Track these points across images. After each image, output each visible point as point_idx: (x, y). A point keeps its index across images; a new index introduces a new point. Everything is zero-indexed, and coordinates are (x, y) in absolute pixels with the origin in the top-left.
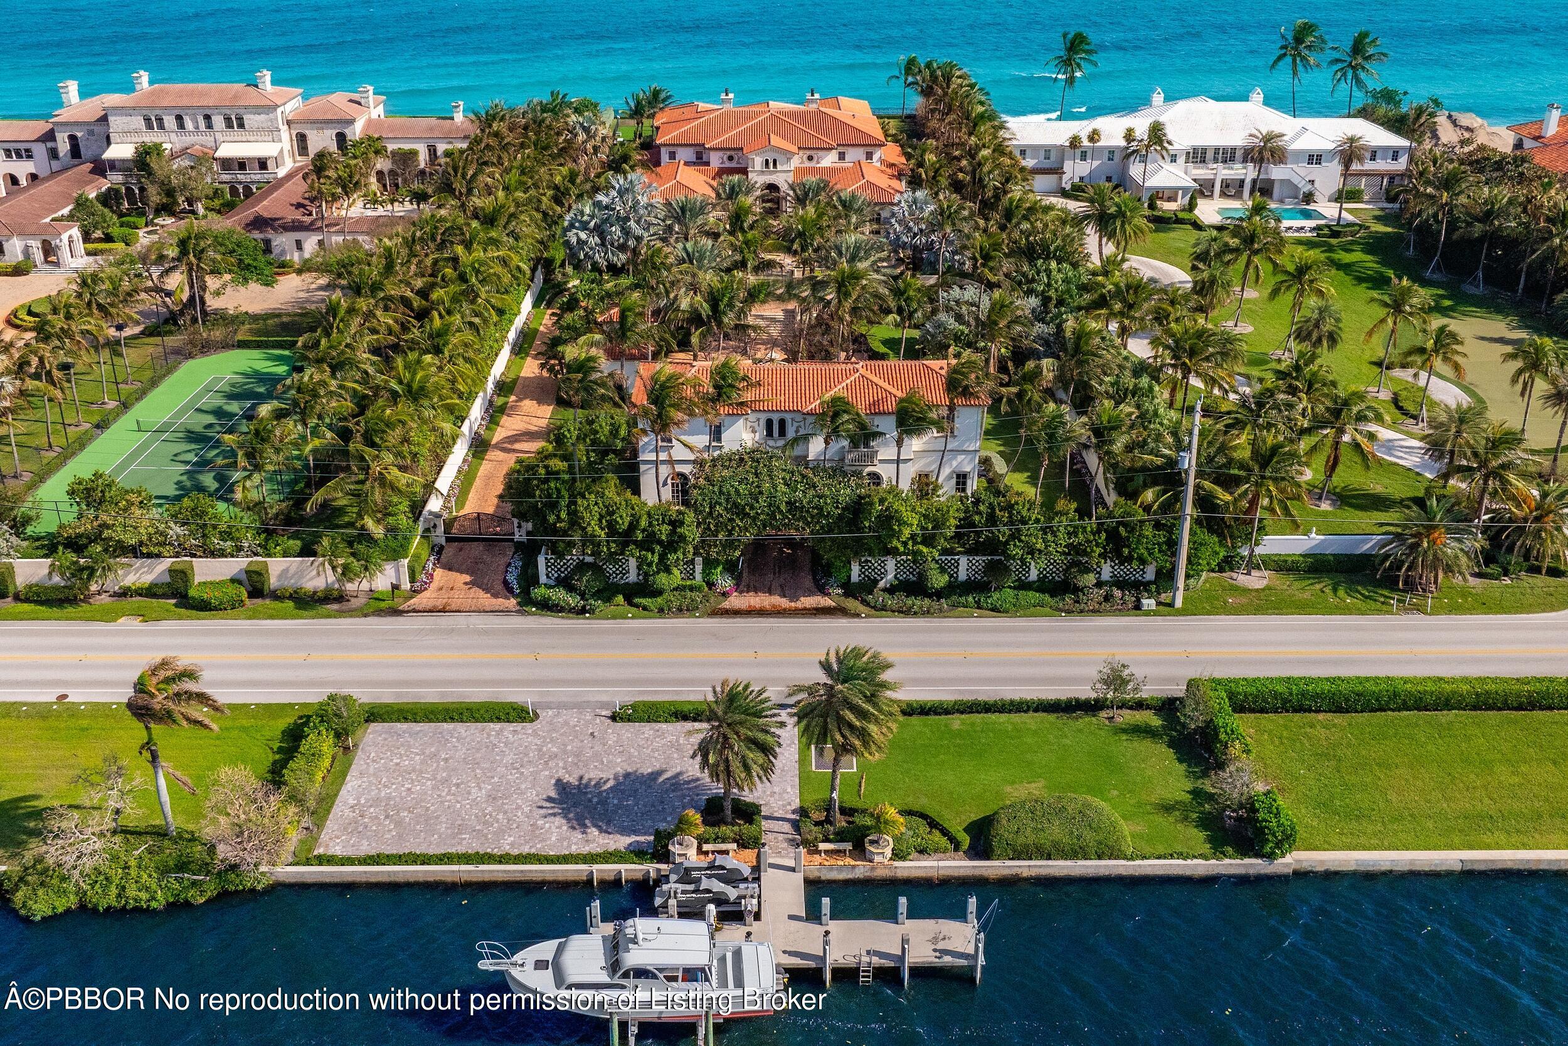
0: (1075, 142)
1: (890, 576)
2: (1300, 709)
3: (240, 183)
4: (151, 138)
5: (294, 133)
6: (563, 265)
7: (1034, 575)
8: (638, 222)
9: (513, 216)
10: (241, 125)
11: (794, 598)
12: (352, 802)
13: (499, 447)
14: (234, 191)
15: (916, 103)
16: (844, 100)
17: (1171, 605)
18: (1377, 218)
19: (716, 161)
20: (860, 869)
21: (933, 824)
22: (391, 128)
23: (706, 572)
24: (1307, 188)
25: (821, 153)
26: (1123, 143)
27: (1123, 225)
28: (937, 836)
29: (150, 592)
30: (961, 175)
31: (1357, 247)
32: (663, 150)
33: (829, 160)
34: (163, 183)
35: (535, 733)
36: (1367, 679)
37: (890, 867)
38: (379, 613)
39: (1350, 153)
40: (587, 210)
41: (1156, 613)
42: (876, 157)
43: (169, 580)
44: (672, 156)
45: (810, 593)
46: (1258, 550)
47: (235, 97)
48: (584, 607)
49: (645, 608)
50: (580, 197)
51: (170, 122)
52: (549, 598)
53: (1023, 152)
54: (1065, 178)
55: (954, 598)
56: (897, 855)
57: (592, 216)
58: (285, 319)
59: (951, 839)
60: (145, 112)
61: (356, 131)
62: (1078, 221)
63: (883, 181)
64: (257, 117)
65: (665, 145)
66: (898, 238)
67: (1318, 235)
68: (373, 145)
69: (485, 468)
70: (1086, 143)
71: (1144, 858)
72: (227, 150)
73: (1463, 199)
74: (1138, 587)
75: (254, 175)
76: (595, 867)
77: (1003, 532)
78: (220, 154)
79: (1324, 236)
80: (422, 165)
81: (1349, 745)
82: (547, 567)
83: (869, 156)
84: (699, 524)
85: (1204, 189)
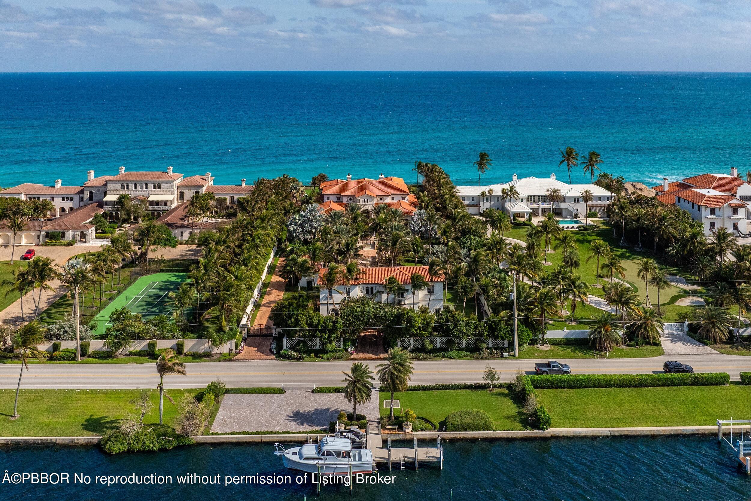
0: (483, 194)
1: (412, 347)
2: (558, 387)
3: (156, 211)
4: (124, 192)
5: (179, 191)
6: (285, 241)
7: (464, 345)
8: (316, 222)
9: (271, 218)
10: (159, 188)
11: (377, 355)
12: (221, 417)
13: (264, 305)
14: (153, 214)
15: (422, 180)
16: (393, 178)
17: (514, 356)
18: (603, 224)
19: (345, 200)
20: (401, 436)
21: (426, 421)
22: (217, 189)
23: (345, 345)
24: (575, 212)
25: (385, 197)
26: (501, 194)
27: (500, 224)
28: (428, 424)
29: (139, 354)
30: (438, 205)
31: (594, 234)
32: (325, 196)
33: (388, 200)
34: (127, 210)
35: (285, 397)
36: (581, 375)
37: (411, 434)
38: (225, 360)
39: (587, 197)
40: (297, 217)
41: (508, 359)
42: (406, 199)
43: (148, 349)
44: (328, 199)
45: (383, 353)
46: (546, 336)
47: (158, 176)
48: (300, 357)
49: (322, 358)
50: (294, 213)
51: (132, 186)
52: (288, 354)
53: (464, 199)
54: (481, 208)
55: (436, 354)
56: (414, 430)
57: (299, 220)
58: (177, 262)
59: (433, 425)
60: (122, 182)
61: (204, 190)
62: (484, 223)
63: (409, 208)
64: (166, 185)
65: (325, 194)
66: (414, 229)
67: (579, 230)
68: (210, 195)
69: (259, 313)
70: (488, 194)
71: (499, 430)
72: (152, 198)
73: (629, 213)
74: (501, 349)
75: (162, 208)
76: (309, 435)
77: (451, 325)
78: (149, 199)
79: (581, 230)
80: (228, 204)
81: (574, 398)
82: (287, 342)
83: (403, 198)
84: (343, 323)
85: (534, 213)
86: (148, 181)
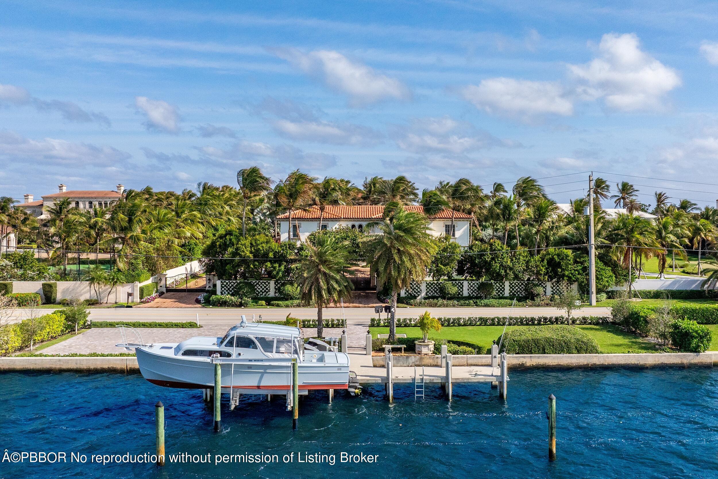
1: (423, 294)
7: (507, 293)
10: (106, 207)
17: (590, 304)
20: (412, 359)
37: (433, 358)
38: (118, 307)
41: (581, 307)
45: (376, 303)
48: (241, 303)
49: (277, 305)
52: (221, 298)
55: (462, 301)
82: (222, 287)
86: (92, 198)
